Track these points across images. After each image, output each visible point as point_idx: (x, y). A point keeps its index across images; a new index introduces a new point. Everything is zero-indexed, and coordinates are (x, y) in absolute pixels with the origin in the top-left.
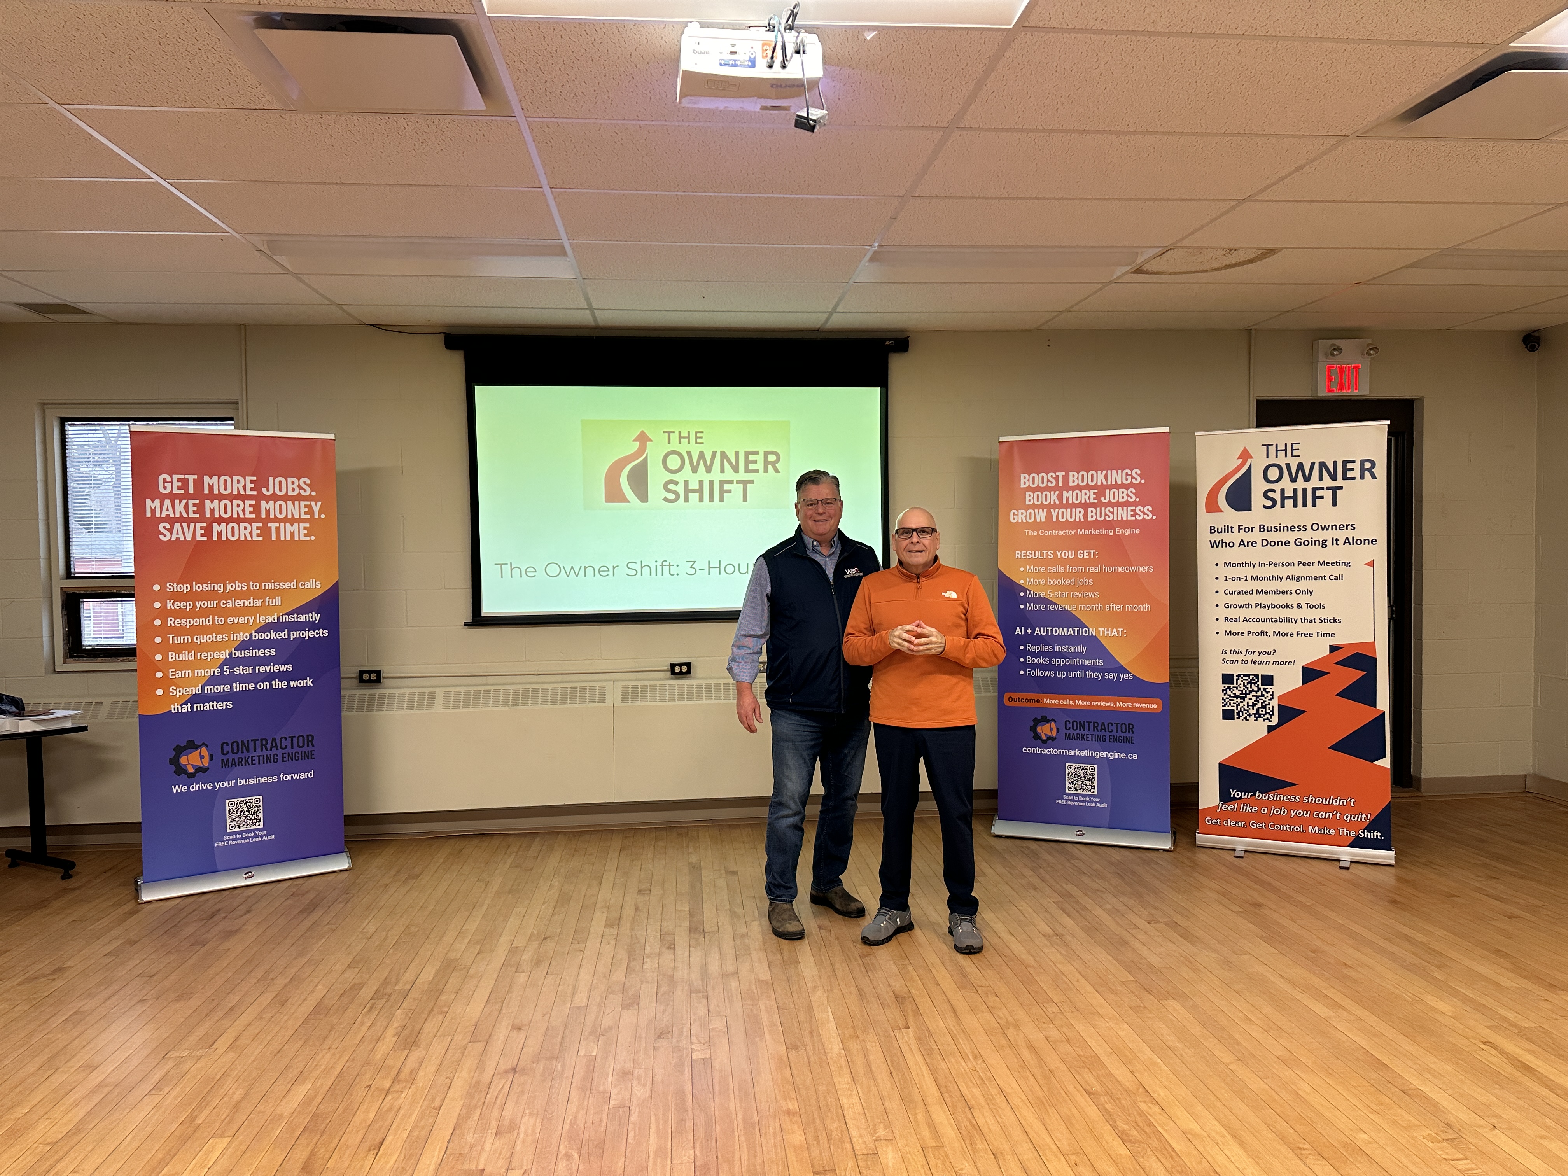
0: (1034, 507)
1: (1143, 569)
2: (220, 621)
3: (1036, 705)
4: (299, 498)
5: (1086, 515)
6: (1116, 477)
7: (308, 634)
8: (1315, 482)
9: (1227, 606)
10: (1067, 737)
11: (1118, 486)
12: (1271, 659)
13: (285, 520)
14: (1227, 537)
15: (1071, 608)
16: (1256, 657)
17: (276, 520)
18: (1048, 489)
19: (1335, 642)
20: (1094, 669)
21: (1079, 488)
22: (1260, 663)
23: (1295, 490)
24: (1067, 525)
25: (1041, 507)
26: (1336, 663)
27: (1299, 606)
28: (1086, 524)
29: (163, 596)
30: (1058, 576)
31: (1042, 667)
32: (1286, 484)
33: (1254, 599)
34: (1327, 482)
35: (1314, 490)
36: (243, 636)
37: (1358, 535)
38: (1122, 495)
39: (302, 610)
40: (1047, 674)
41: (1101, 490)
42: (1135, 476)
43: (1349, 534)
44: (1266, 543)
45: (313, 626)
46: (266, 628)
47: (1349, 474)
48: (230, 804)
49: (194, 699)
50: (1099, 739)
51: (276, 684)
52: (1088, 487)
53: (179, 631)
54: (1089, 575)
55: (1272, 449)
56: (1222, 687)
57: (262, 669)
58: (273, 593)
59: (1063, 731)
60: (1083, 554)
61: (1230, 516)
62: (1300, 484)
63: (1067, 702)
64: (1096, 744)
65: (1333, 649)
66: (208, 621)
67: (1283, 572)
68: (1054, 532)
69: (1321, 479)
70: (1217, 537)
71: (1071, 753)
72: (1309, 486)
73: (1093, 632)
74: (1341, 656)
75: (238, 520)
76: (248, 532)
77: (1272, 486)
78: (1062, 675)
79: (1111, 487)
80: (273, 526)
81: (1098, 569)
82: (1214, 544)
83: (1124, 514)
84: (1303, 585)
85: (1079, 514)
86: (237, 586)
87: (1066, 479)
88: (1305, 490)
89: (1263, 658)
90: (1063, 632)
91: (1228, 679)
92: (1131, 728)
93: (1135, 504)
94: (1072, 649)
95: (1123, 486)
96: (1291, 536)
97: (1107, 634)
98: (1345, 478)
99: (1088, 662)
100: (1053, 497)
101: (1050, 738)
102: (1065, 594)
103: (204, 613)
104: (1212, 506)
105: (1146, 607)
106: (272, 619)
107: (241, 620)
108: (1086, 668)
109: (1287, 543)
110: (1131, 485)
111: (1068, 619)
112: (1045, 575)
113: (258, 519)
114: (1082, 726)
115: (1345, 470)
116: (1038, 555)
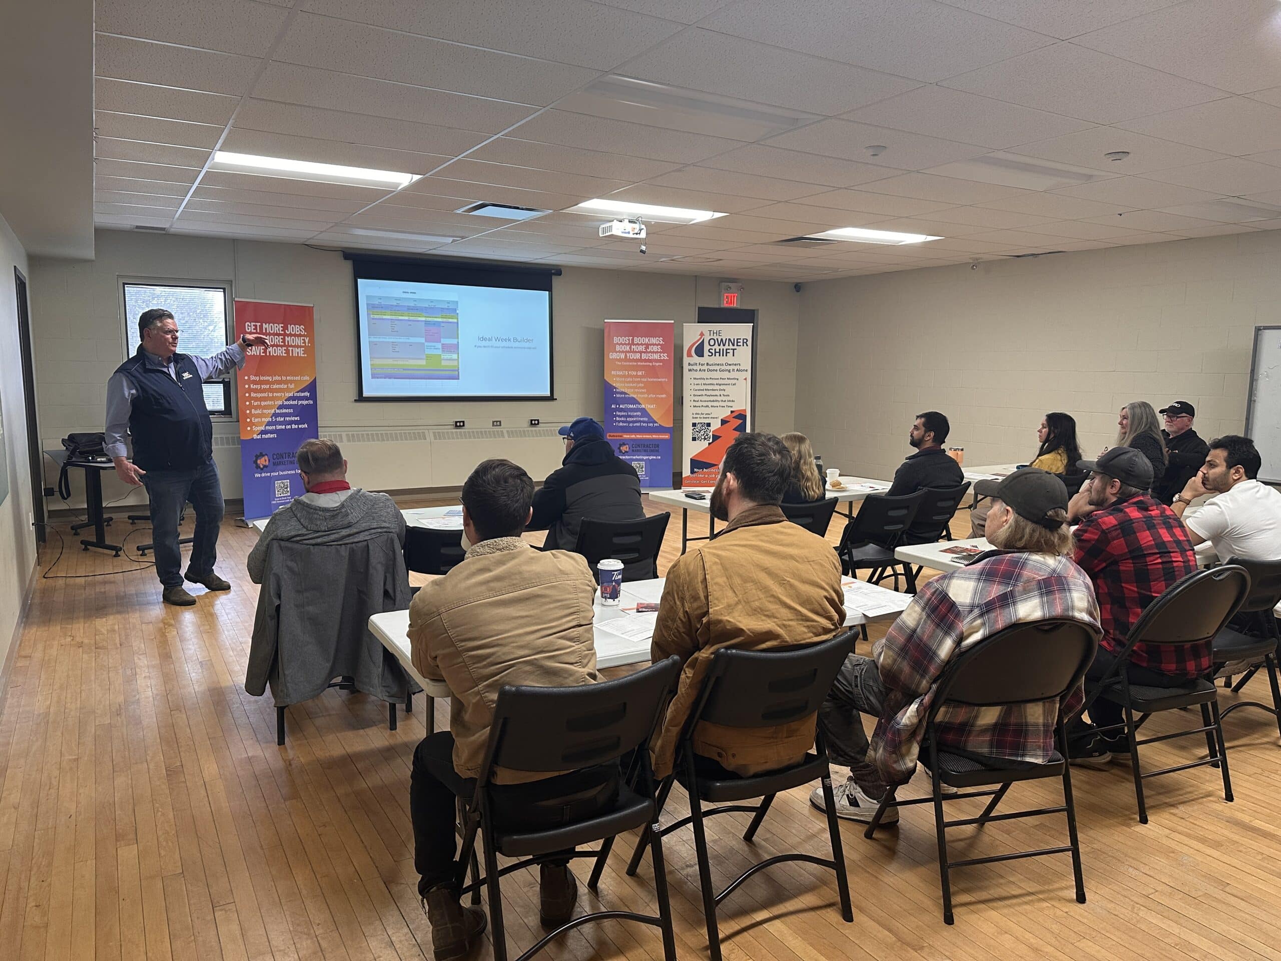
0: (620, 352)
1: (663, 380)
2: (271, 395)
3: (620, 438)
4: (300, 335)
5: (641, 357)
6: (654, 340)
7: (305, 402)
8: (727, 347)
9: (694, 395)
10: (633, 451)
11: (654, 345)
12: (710, 416)
13: (295, 346)
14: (695, 367)
15: (635, 396)
16: (705, 416)
17: (291, 346)
18: (625, 344)
19: (732, 409)
20: (644, 422)
21: (638, 344)
22: (706, 418)
23: (720, 349)
24: (634, 360)
25: (623, 352)
26: (734, 417)
27: (720, 396)
28: (641, 360)
29: (250, 382)
30: (629, 382)
31: (623, 422)
32: (717, 347)
33: (704, 393)
34: (731, 347)
35: (726, 349)
36: (280, 403)
37: (741, 368)
38: (655, 349)
39: (302, 391)
40: (625, 424)
41: (647, 346)
42: (660, 340)
43: (738, 367)
44: (709, 370)
45: (306, 398)
46: (288, 399)
47: (739, 344)
48: (278, 483)
49: (262, 432)
50: (645, 451)
51: (294, 426)
52: (642, 344)
53: (256, 399)
54: (642, 382)
55: (712, 332)
56: (692, 428)
57: (287, 419)
58: (291, 382)
59: (631, 448)
60: (640, 373)
61: (696, 359)
62: (722, 347)
63: (633, 436)
64: (644, 453)
65: (732, 412)
66: (266, 395)
67: (715, 382)
68: (628, 363)
69: (729, 345)
70: (691, 367)
71: (634, 458)
72: (725, 348)
73: (643, 406)
74: (735, 414)
75: (277, 346)
76: (281, 352)
77: (711, 347)
78: (631, 425)
79: (651, 345)
80: (290, 349)
81: (646, 380)
82: (690, 370)
83: (656, 356)
84: (722, 387)
85: (638, 356)
86: (277, 378)
87: (633, 340)
88: (723, 349)
89: (707, 416)
90: (631, 406)
91: (694, 425)
92: (658, 446)
93: (660, 352)
94: (635, 414)
95: (656, 344)
96: (718, 368)
97: (649, 407)
98: (737, 345)
99: (642, 419)
100: (628, 348)
101: (626, 452)
102: (632, 390)
103: (264, 391)
104: (689, 355)
105: (664, 396)
106: (291, 395)
107: (279, 394)
108: (640, 422)
109: (716, 370)
110: (659, 344)
111: (634, 401)
112: (625, 382)
113: (284, 346)
114: (639, 446)
115: (737, 342)
116: (621, 373)
